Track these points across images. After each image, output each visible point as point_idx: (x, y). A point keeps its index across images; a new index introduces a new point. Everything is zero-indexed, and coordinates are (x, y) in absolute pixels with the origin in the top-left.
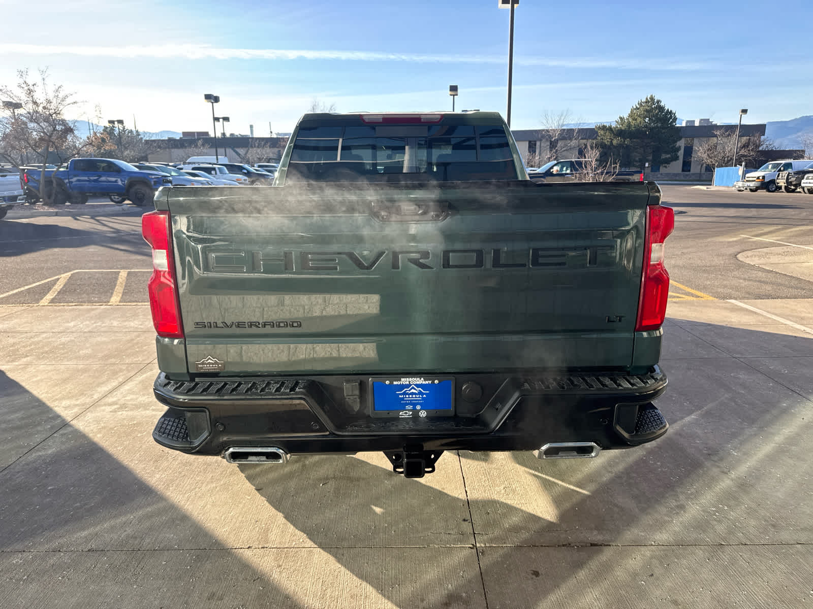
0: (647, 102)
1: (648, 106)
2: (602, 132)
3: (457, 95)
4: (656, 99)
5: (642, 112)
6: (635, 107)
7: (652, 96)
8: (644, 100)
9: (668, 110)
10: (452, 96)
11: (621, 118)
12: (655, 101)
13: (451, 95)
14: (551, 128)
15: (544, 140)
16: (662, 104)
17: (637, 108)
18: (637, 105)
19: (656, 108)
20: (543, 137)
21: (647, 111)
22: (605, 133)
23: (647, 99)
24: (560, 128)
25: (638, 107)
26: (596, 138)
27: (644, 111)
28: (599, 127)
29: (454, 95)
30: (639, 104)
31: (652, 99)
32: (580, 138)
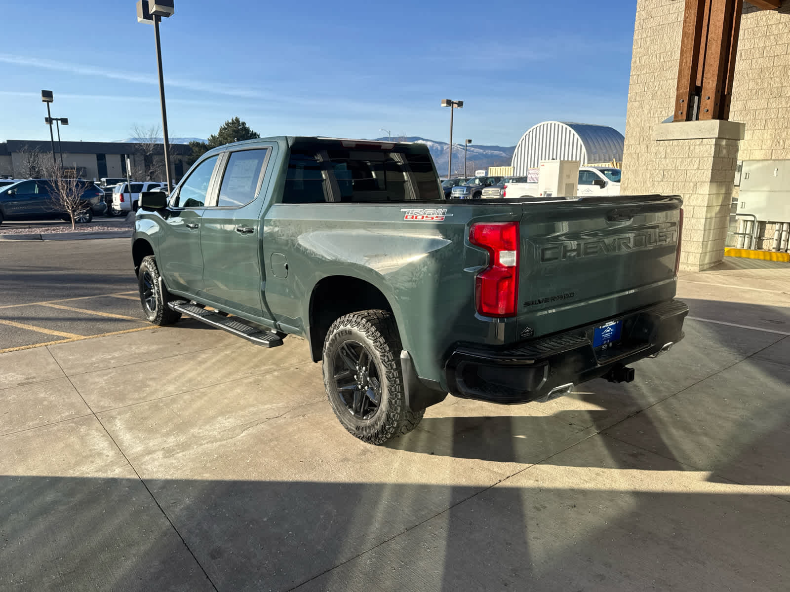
0: (233, 123)
1: (235, 127)
2: (197, 149)
3: (52, 101)
4: (241, 121)
5: (231, 132)
6: (223, 127)
7: (237, 118)
8: (230, 121)
9: (253, 132)
10: (46, 103)
11: (212, 136)
12: (241, 122)
13: (44, 101)
14: (144, 142)
15: (138, 154)
16: (247, 126)
17: (225, 129)
18: (225, 126)
19: (242, 129)
20: (137, 150)
21: (234, 131)
22: (200, 150)
23: (233, 120)
24: (153, 142)
25: (226, 127)
26: (191, 155)
27: (232, 131)
28: (193, 143)
29: (48, 102)
30: (226, 124)
31: (237, 120)
32: (176, 154)
